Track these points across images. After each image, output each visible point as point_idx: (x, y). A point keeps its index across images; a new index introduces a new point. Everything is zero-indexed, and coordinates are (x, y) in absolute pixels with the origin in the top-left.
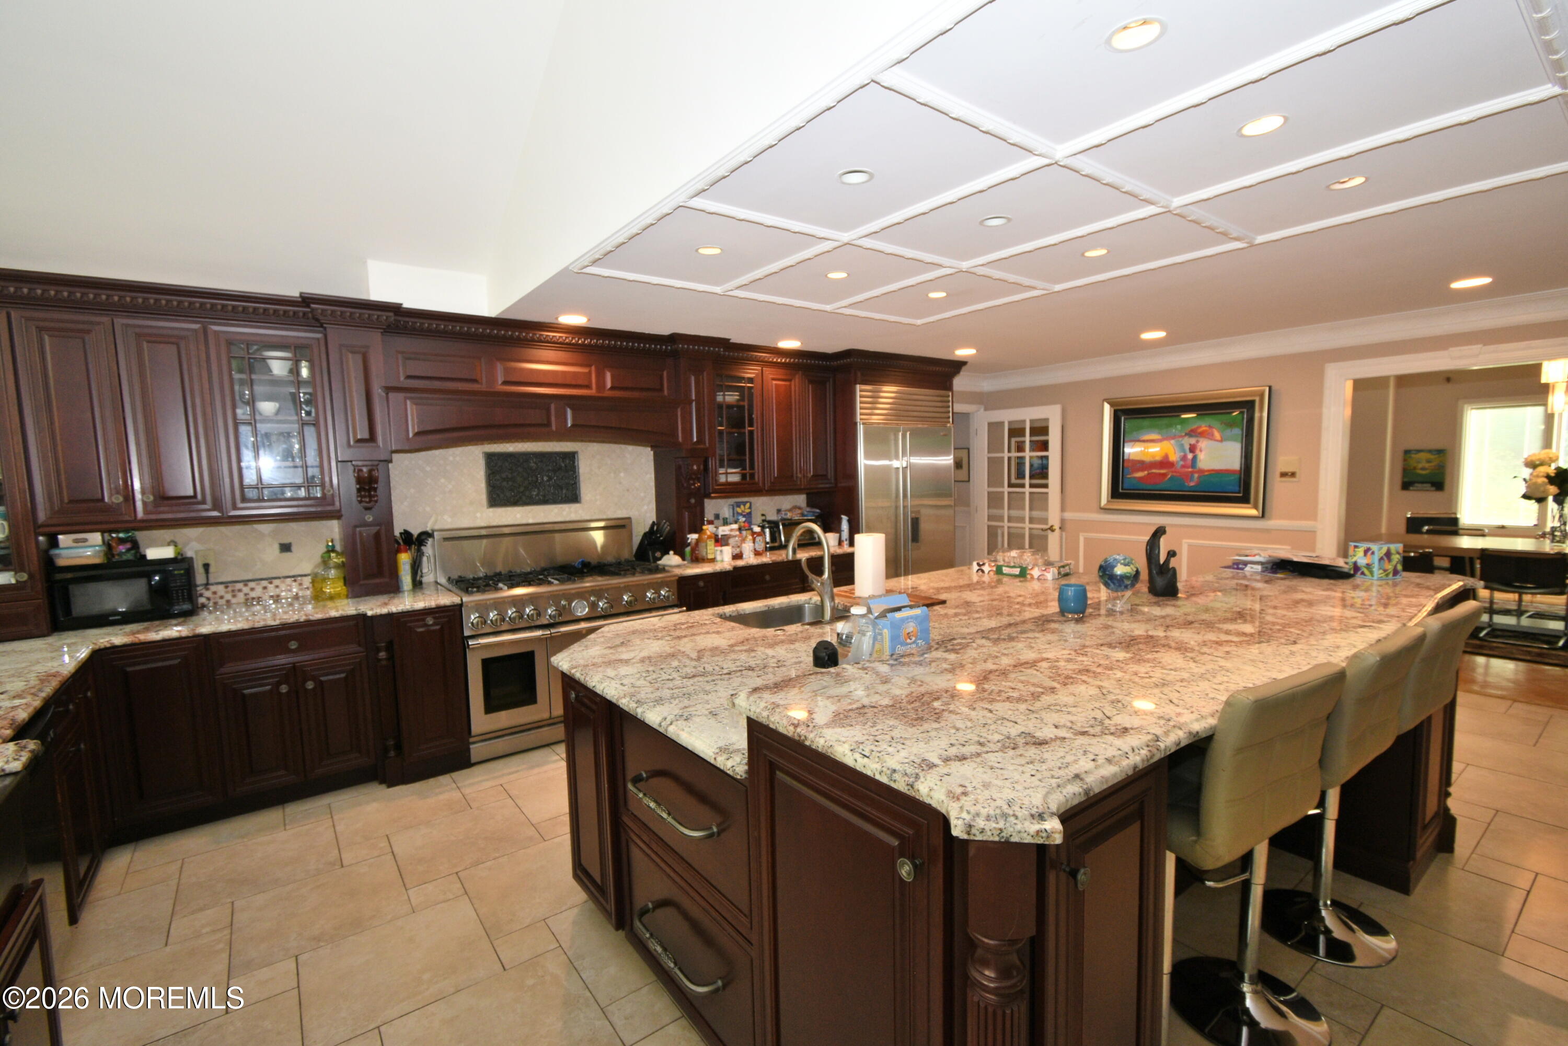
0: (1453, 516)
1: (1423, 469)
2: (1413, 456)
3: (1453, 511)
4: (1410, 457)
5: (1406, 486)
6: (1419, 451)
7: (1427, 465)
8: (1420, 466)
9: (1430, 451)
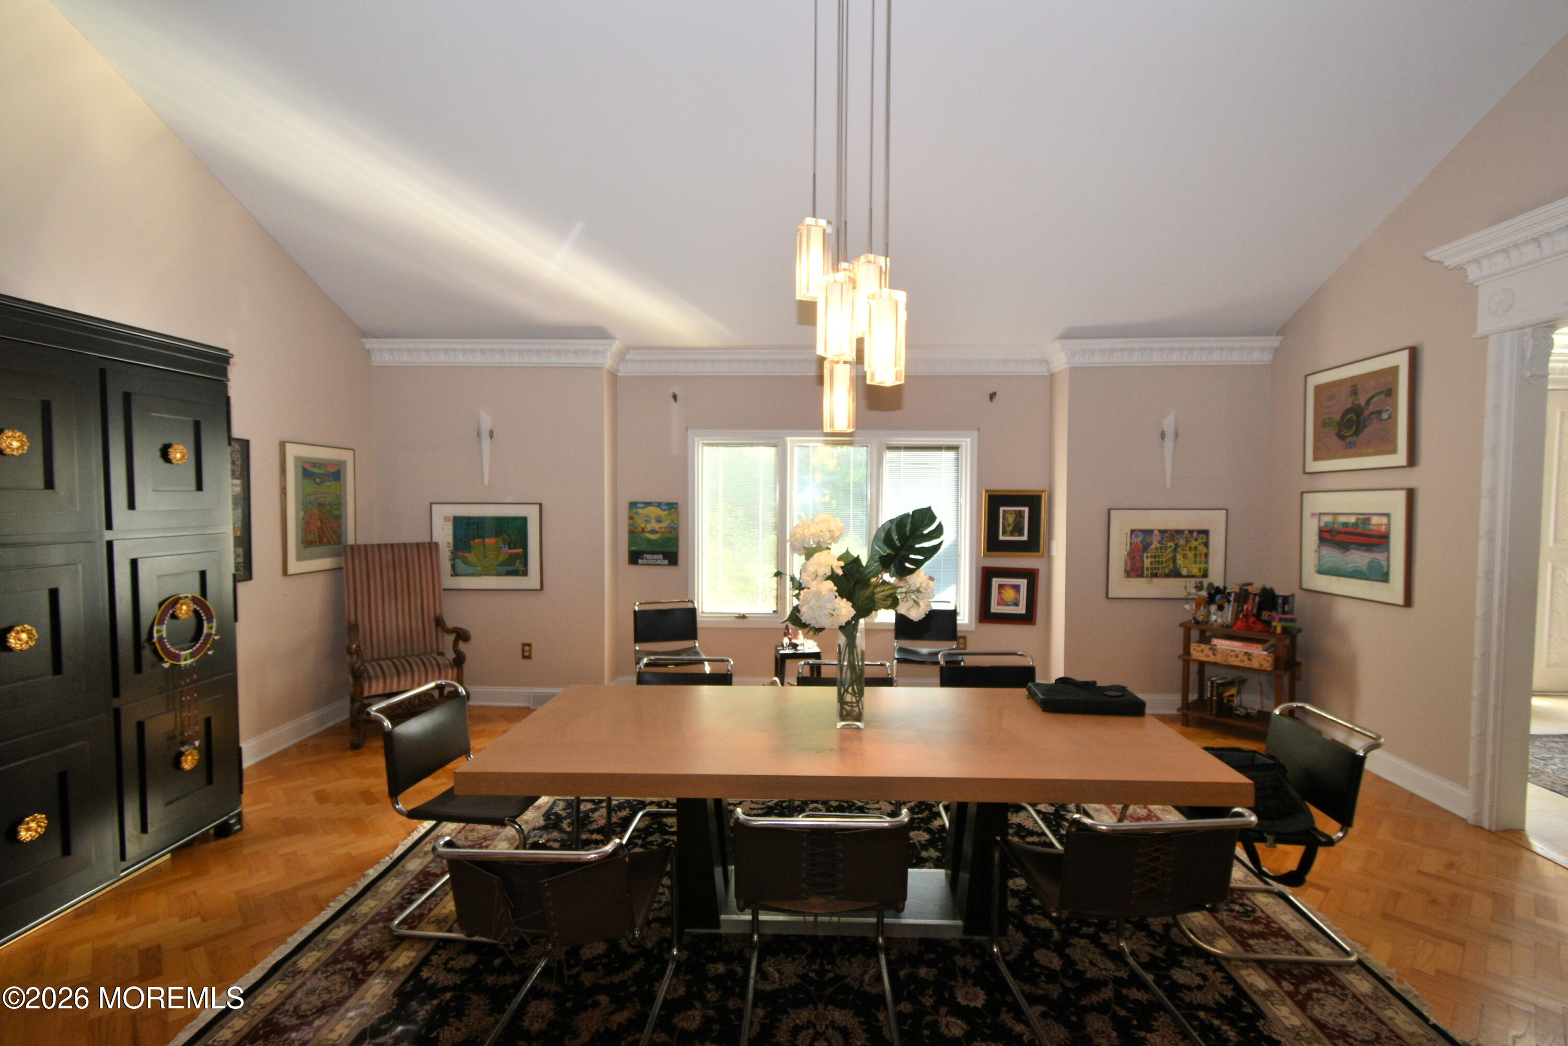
0: (690, 606)
1: (653, 531)
2: (640, 511)
3: (690, 598)
4: (637, 513)
5: (634, 557)
6: (648, 504)
7: (657, 526)
8: (649, 527)
9: (659, 505)
